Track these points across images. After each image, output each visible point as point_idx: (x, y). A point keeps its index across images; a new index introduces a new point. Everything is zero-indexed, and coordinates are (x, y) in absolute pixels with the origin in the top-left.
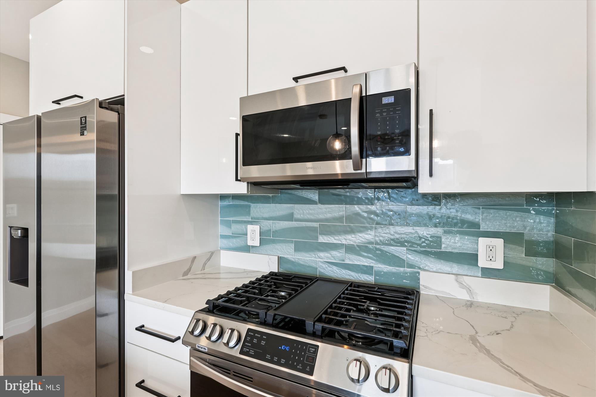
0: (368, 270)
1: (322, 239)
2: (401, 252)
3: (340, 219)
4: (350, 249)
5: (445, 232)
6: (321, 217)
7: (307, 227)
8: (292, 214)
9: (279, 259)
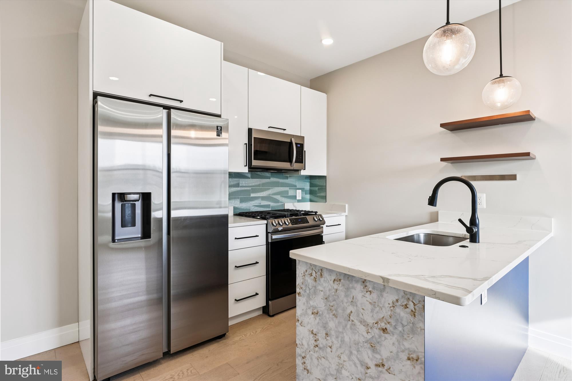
0: (268, 206)
1: (252, 195)
2: (278, 197)
3: (259, 185)
4: (263, 198)
5: (289, 189)
6: (251, 185)
7: (245, 190)
8: (239, 184)
9: (234, 208)
